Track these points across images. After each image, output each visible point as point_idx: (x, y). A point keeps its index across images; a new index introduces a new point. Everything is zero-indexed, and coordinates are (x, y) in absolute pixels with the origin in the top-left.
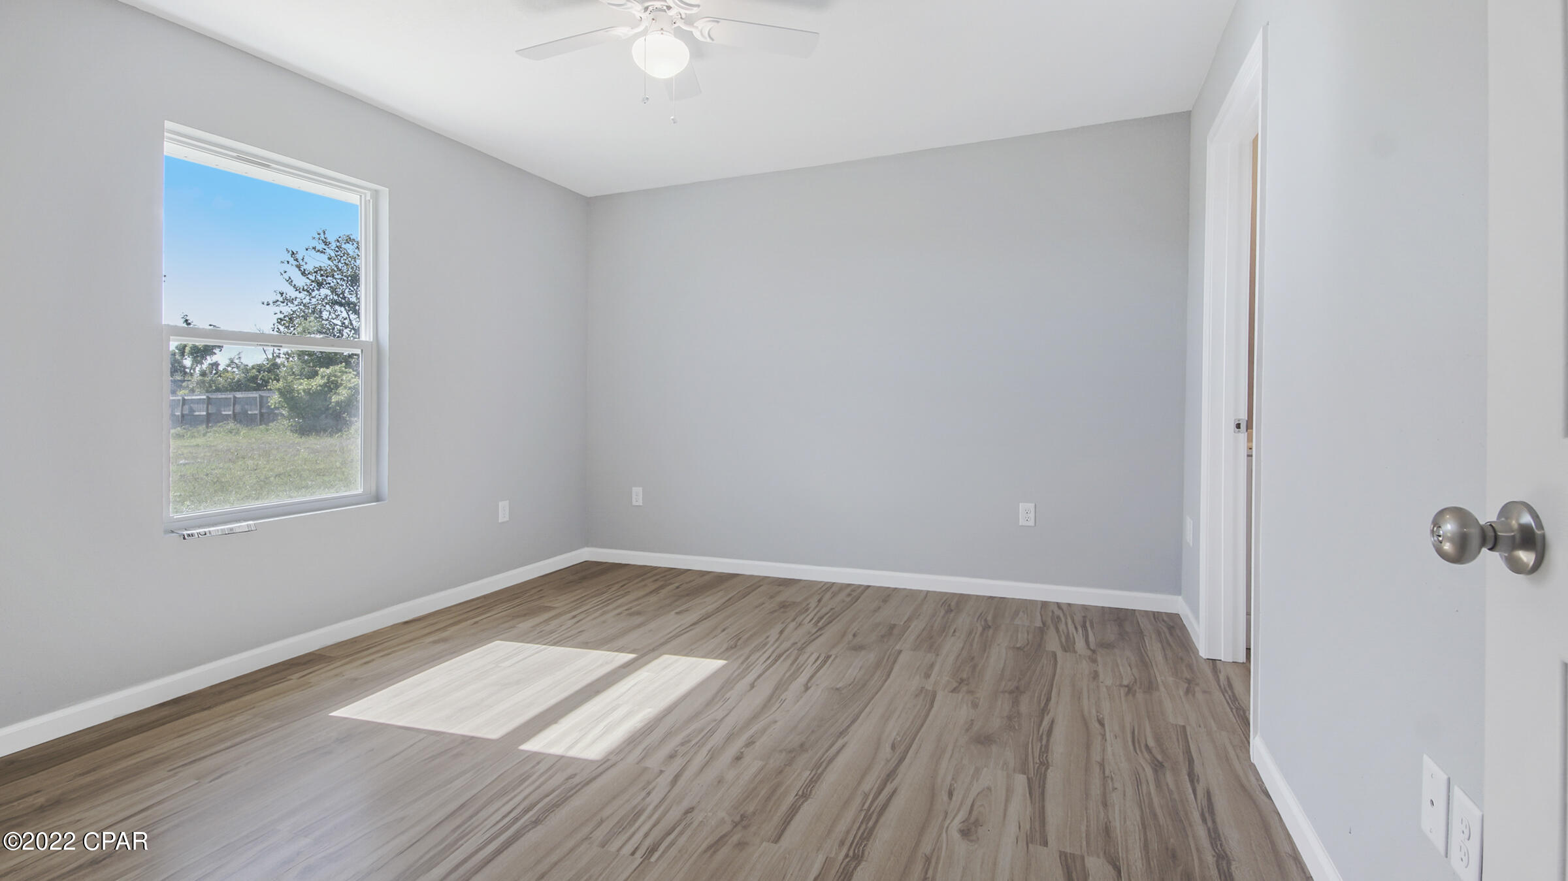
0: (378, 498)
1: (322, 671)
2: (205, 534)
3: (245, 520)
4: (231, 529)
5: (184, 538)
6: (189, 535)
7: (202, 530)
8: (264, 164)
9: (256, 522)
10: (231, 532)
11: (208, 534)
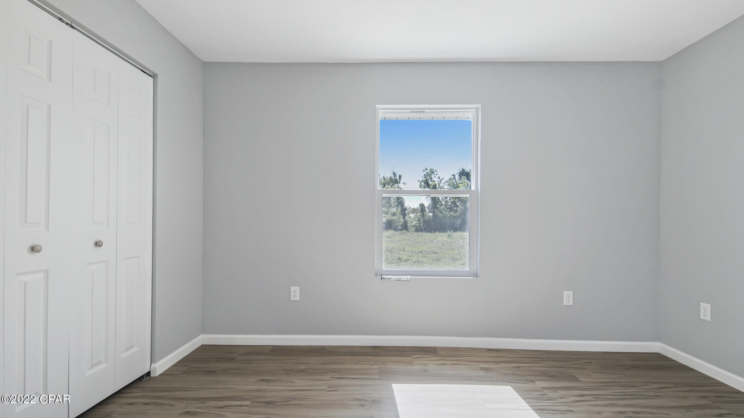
0: (476, 275)
1: (424, 359)
2: (390, 279)
3: (407, 275)
4: (400, 279)
5: (381, 279)
6: (383, 278)
7: (388, 277)
8: (413, 111)
9: (411, 277)
10: (400, 280)
11: (391, 279)
